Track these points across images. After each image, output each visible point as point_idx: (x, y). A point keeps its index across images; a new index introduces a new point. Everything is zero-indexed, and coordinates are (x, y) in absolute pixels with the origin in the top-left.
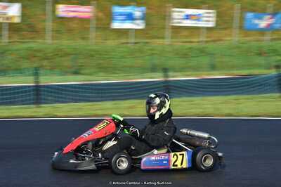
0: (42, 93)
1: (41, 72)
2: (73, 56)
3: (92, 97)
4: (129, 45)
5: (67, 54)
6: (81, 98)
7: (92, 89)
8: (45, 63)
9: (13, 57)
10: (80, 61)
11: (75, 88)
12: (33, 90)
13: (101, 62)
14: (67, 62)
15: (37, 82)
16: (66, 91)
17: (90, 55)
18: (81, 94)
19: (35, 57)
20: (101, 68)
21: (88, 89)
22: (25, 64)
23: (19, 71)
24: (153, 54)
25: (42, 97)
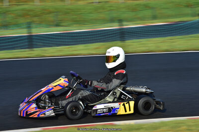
0: (34, 40)
1: (33, 25)
2: (55, 13)
3: (68, 42)
4: (94, 4)
5: (50, 12)
7: (68, 36)
8: (35, 19)
9: (13, 15)
12: (28, 39)
13: (75, 17)
14: (51, 17)
15: (30, 33)
16: (49, 38)
17: (67, 12)
19: (28, 15)
20: (75, 21)
21: (65, 36)
22: (21, 20)
23: (17, 25)
24: (111, 10)
25: (34, 43)
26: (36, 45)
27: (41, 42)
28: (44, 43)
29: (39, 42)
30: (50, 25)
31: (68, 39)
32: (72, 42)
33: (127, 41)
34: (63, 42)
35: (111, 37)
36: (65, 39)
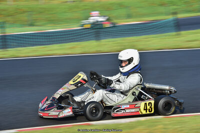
1: (7, 25)
3: (43, 42)
4: (68, 3)
5: (24, 12)
7: (42, 36)
8: (9, 19)
10: (34, 16)
11: (33, 36)
12: (2, 39)
14: (24, 17)
16: (23, 38)
17: (41, 11)
18: (34, 40)
19: (1, 15)
20: (49, 21)
21: (40, 36)
24: (85, 9)
25: (7, 43)
26: (11, 45)
27: (16, 43)
28: (18, 43)
29: (13, 43)
30: (24, 25)
31: (42, 39)
32: (47, 42)
33: (102, 41)
34: (38, 42)
35: (87, 36)
36: (40, 39)
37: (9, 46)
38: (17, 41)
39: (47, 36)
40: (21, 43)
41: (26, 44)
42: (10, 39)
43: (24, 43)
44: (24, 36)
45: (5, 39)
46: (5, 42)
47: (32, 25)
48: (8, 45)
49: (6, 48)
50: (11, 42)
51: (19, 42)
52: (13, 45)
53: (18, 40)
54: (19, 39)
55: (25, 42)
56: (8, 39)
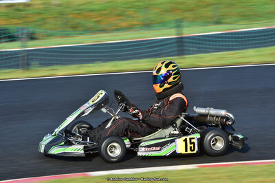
1: (185, 24)
2: (216, 6)
3: (233, 46)
5: (209, 5)
6: (221, 47)
7: (232, 38)
8: (188, 15)
9: (157, 11)
11: (219, 37)
12: (178, 42)
13: (243, 10)
14: (208, 12)
15: (181, 34)
16: (206, 40)
18: (221, 43)
19: (178, 9)
21: (229, 38)
22: (169, 17)
23: (163, 24)
26: (189, 50)
27: (196, 47)
28: (199, 48)
30: (208, 22)
31: (232, 42)
32: (239, 45)
34: (226, 45)
36: (229, 41)
37: (187, 52)
38: (198, 46)
39: (239, 38)
40: (203, 48)
41: (209, 48)
42: (189, 42)
43: (206, 48)
44: (207, 38)
45: (182, 42)
46: (182, 46)
47: (218, 23)
48: (186, 50)
49: (183, 54)
50: (189, 46)
51: (201, 46)
52: (193, 51)
53: (199, 44)
54: (201, 42)
55: (208, 46)
56: (185, 42)
